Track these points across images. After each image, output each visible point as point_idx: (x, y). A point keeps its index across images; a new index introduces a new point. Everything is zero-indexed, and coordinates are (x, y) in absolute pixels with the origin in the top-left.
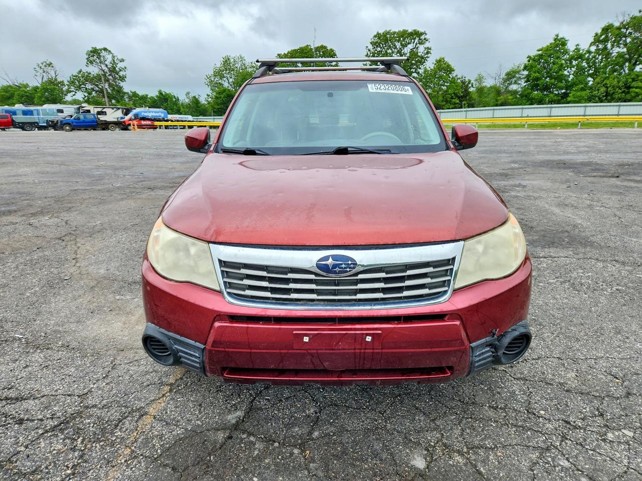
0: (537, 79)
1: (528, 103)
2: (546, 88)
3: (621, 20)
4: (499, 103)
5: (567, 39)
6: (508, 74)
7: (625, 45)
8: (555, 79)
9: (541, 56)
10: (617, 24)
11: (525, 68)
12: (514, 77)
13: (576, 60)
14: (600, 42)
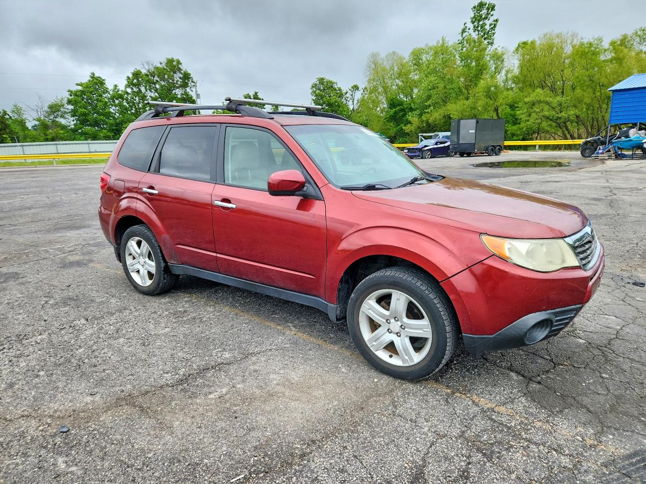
0: (84, 114)
1: (82, 138)
2: (96, 123)
3: (147, 67)
4: (49, 137)
5: (103, 78)
6: (51, 107)
7: (156, 90)
8: (103, 115)
9: (83, 92)
10: (144, 71)
11: (69, 102)
12: (58, 111)
13: (117, 99)
14: (134, 85)
